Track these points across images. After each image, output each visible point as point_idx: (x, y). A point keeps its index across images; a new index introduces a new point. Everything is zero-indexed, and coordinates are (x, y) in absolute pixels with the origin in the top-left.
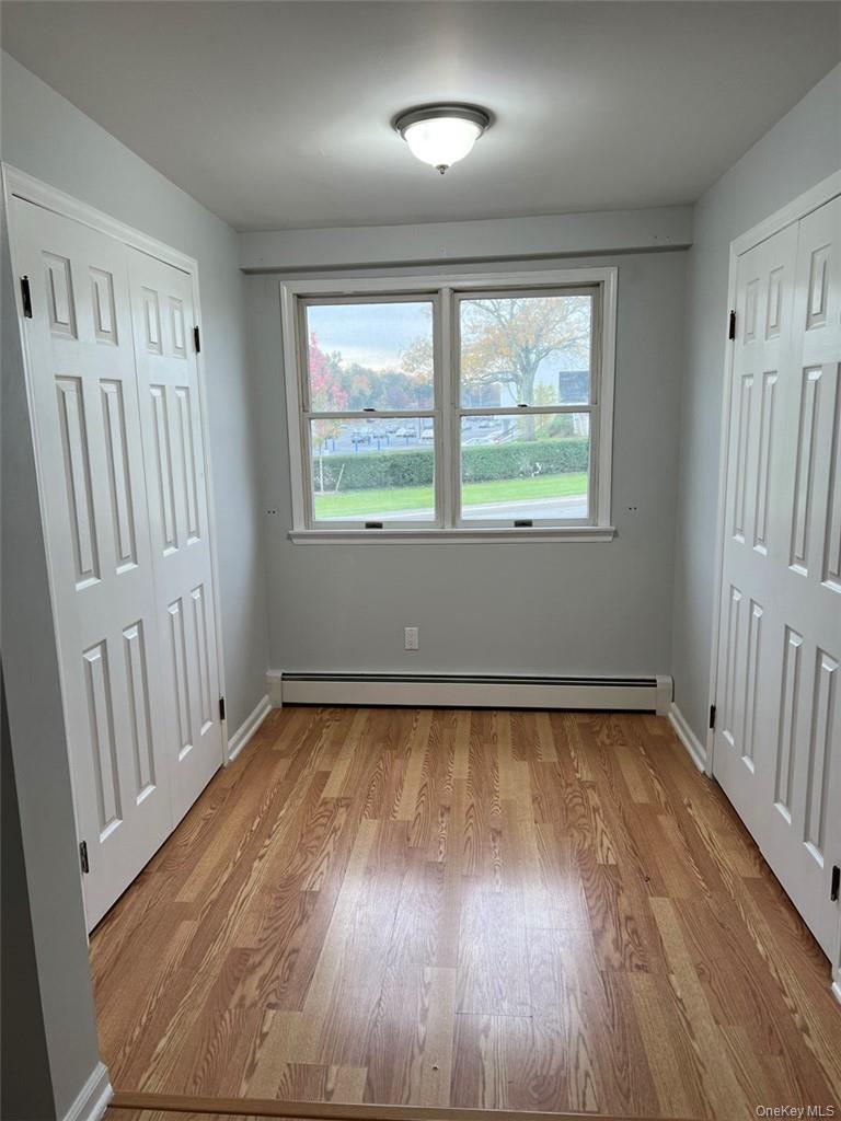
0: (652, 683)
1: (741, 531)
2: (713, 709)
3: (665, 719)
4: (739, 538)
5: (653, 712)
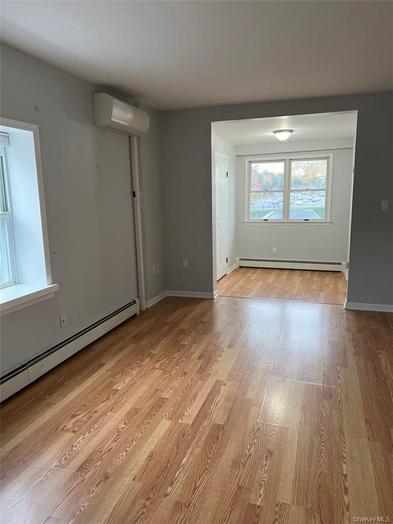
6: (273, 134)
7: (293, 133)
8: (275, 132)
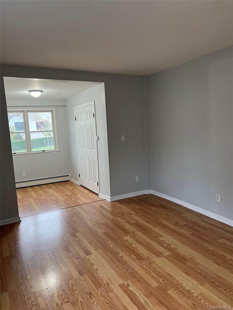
0: (68, 176)
1: (81, 147)
2: (79, 174)
3: (71, 181)
4: (81, 148)
5: (69, 181)
6: (29, 92)
7: (42, 92)
8: (30, 91)
